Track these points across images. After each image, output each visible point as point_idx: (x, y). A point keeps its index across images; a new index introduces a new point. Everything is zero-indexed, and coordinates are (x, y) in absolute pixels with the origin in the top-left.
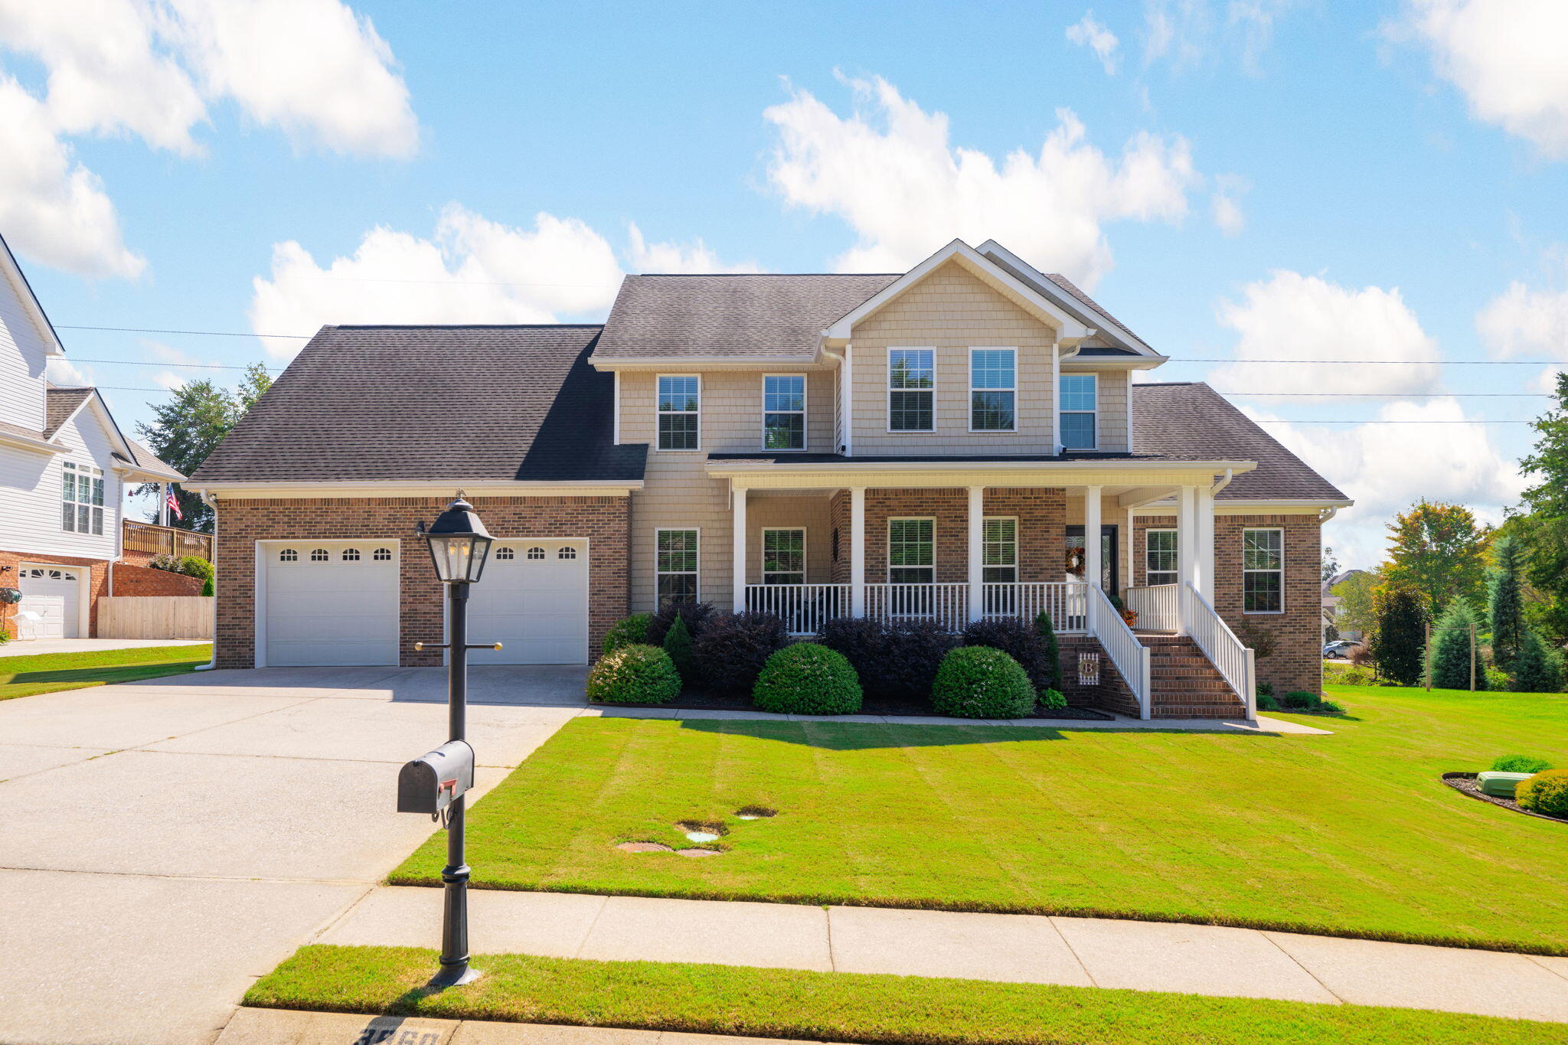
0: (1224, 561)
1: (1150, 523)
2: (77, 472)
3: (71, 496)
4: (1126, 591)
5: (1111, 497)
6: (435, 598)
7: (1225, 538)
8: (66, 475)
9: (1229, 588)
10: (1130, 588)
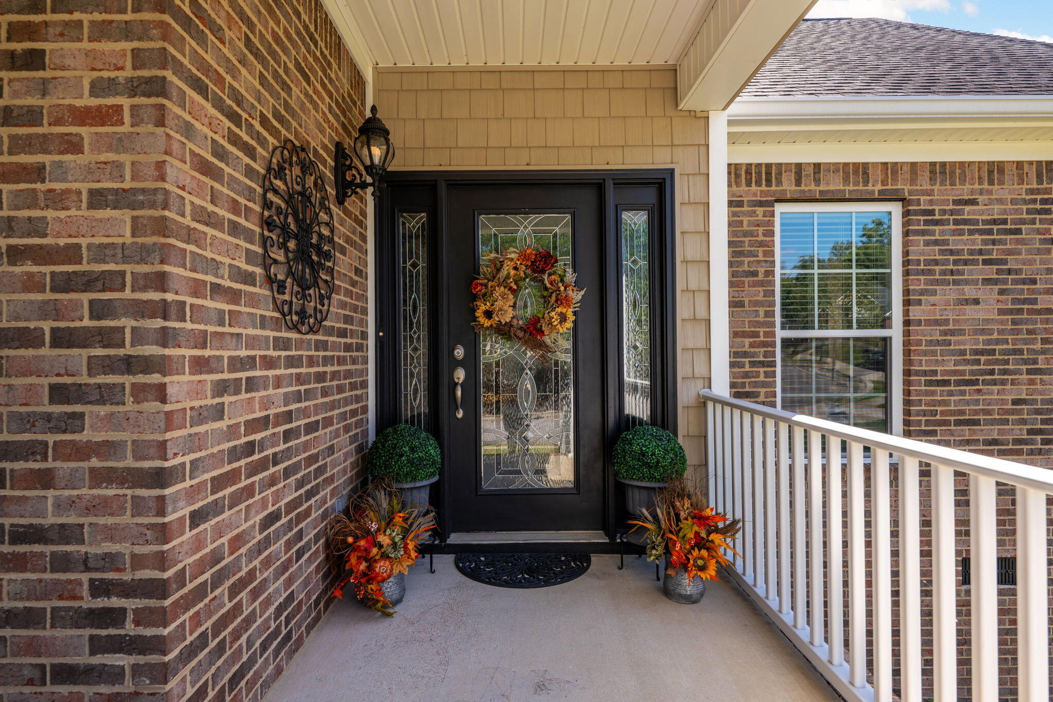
0: (1014, 301)
1: (788, 186)
4: (703, 403)
5: (650, 70)
7: (1018, 232)
9: (1032, 382)
10: (716, 401)
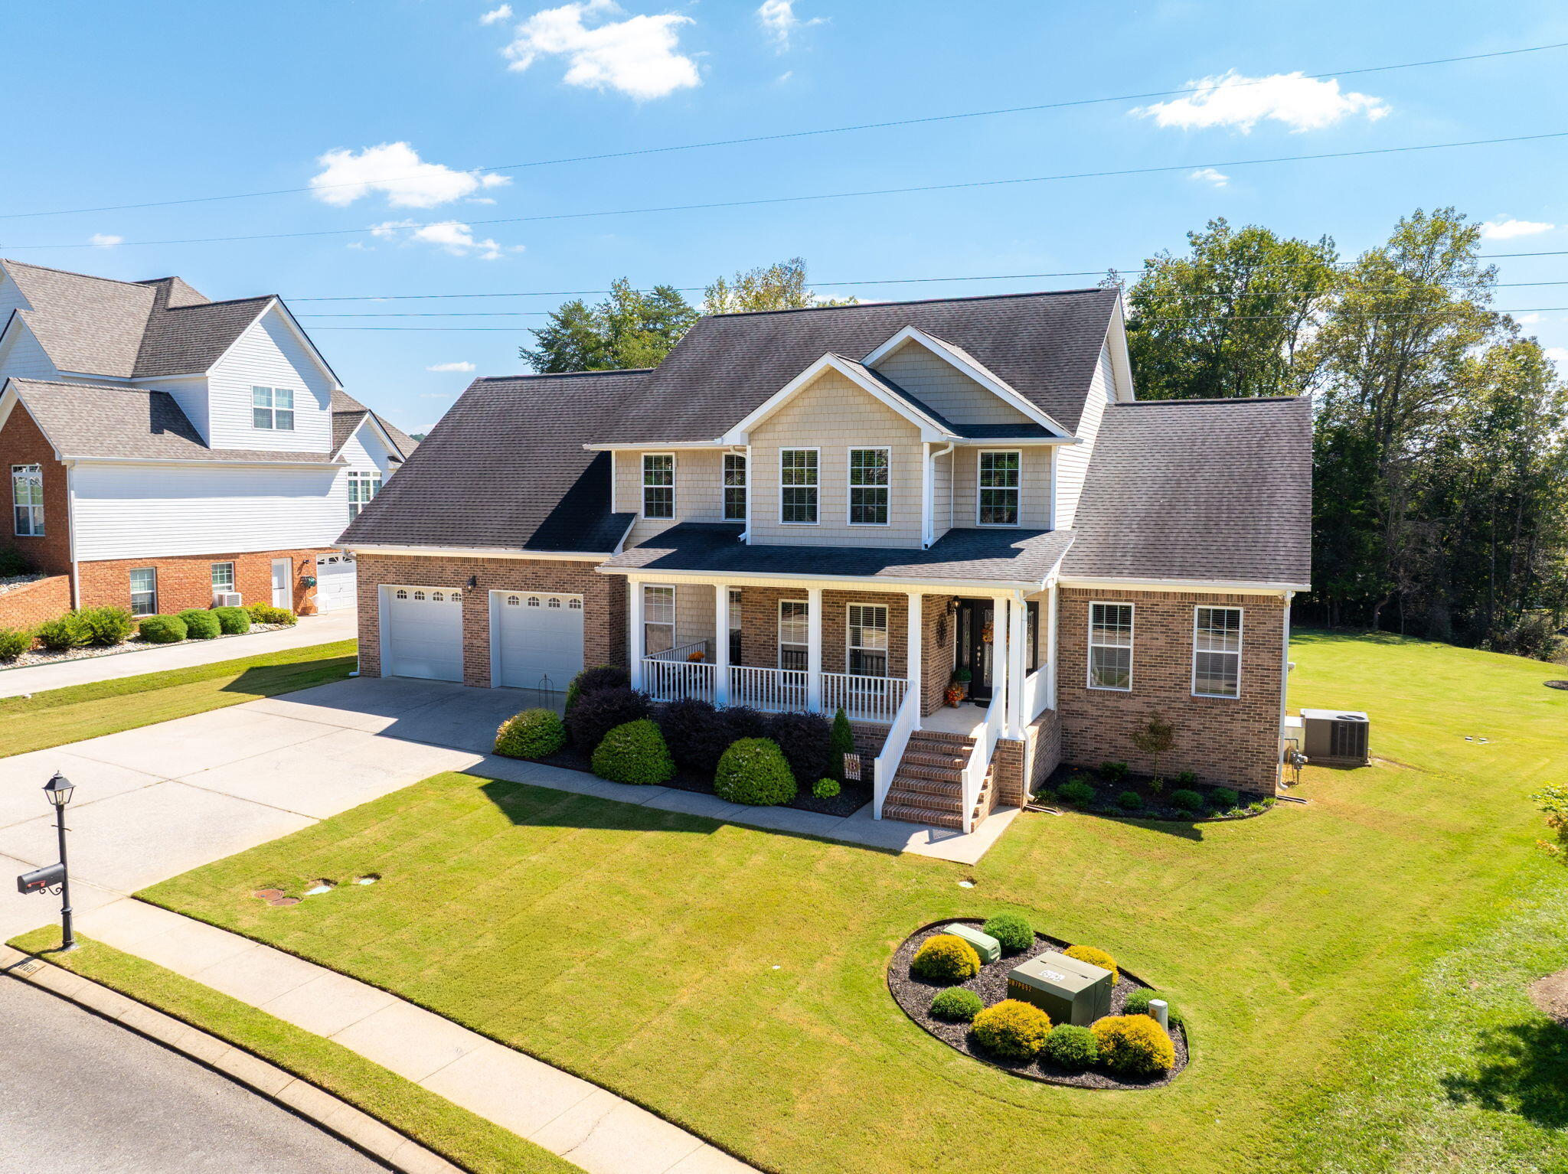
0: (1172, 640)
1: (1093, 596)
2: (359, 478)
3: (356, 499)
6: (484, 635)
7: (1173, 616)
8: (350, 482)
9: (1175, 668)
